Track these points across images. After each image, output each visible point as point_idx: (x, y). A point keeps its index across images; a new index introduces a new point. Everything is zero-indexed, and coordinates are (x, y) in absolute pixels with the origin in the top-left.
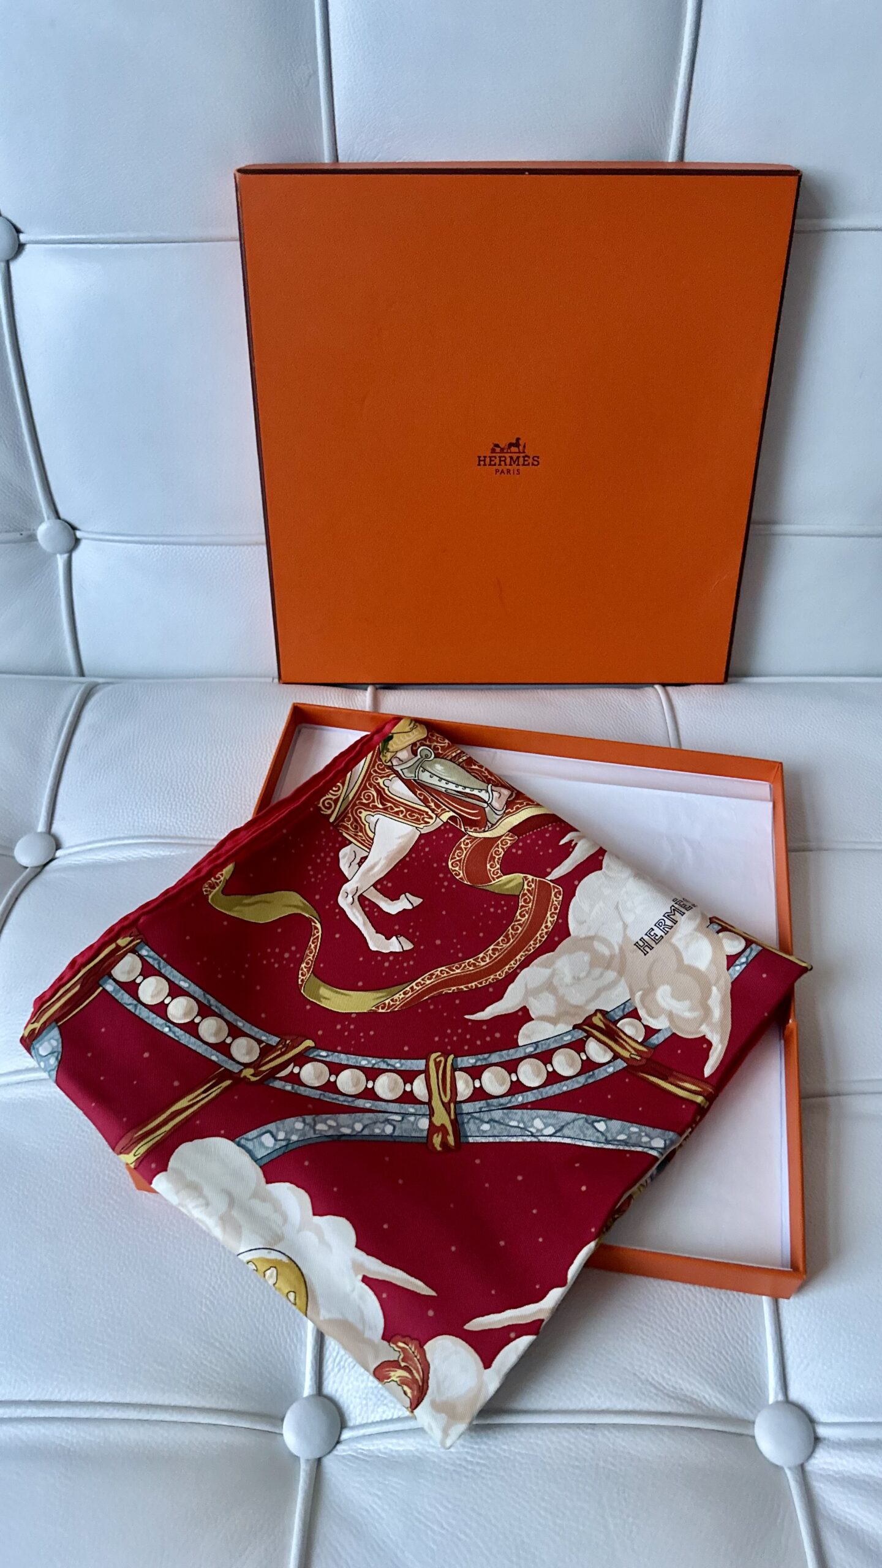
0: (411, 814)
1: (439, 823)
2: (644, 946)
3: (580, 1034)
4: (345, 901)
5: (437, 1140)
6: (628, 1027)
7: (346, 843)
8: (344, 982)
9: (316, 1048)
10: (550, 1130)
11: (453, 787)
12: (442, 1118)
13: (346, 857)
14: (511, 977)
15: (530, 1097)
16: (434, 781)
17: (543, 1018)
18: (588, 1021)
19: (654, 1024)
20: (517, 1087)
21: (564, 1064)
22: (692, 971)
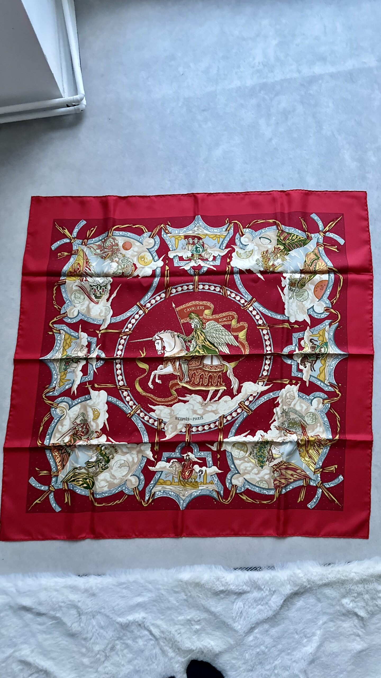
0: (175, 369)
1: (176, 374)
2: (176, 418)
3: (157, 420)
4: (153, 373)
5: (129, 415)
6: (163, 425)
7: (162, 364)
8: (140, 385)
9: (129, 390)
10: (140, 427)
11: (184, 371)
12: (132, 413)
13: (161, 366)
14: (159, 405)
15: (143, 421)
16: (183, 367)
17: (156, 414)
18: (160, 419)
19: (165, 428)
20: (143, 418)
21: (151, 421)
22: (176, 427)
